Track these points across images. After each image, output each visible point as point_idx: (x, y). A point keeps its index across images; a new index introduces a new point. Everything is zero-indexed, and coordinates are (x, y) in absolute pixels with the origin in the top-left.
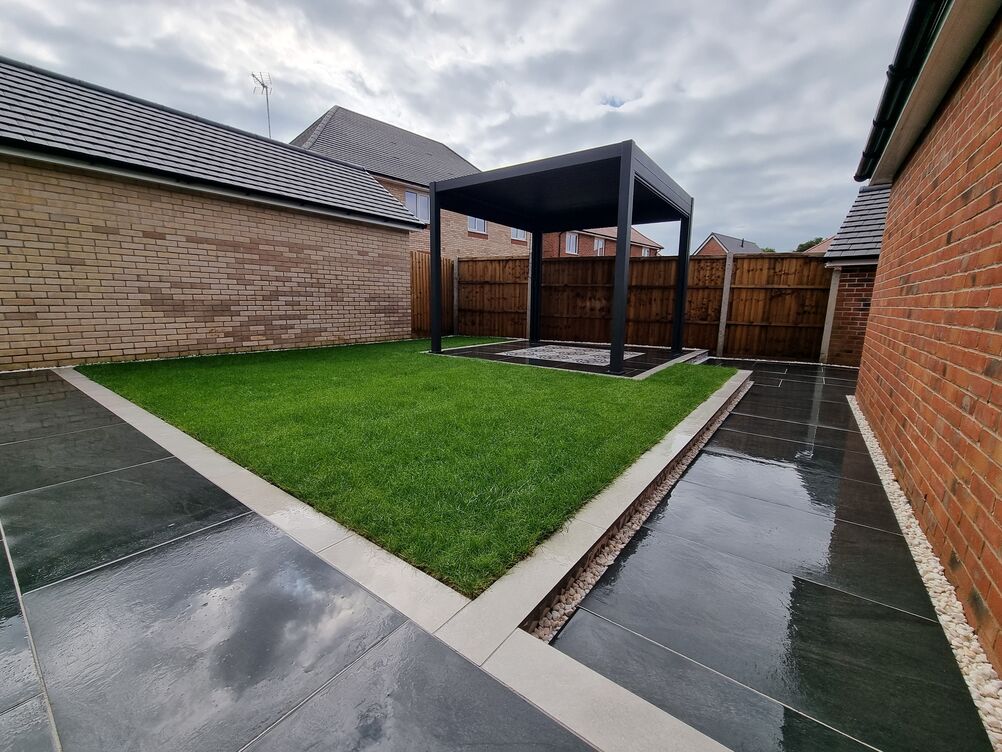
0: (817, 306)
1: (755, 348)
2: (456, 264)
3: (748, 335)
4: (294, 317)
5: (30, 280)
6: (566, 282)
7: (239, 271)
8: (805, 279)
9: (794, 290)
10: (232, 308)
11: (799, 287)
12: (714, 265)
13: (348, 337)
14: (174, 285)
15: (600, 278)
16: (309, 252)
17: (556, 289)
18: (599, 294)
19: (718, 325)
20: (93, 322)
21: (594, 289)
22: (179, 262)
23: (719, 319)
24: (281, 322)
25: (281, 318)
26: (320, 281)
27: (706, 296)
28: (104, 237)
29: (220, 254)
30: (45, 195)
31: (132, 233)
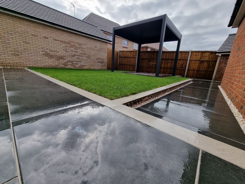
0: (213, 65)
1: (195, 76)
2: (119, 52)
3: (193, 72)
4: (78, 62)
5: (17, 46)
6: (146, 57)
7: (66, 49)
8: (210, 58)
9: (207, 61)
10: (64, 58)
11: (209, 60)
12: (186, 53)
13: (91, 68)
14: (50, 51)
15: (155, 57)
16: (83, 45)
17: (144, 59)
18: (155, 61)
19: (185, 70)
20: (32, 58)
21: (154, 59)
22: (51, 45)
23: (186, 68)
24: (75, 62)
25: (75, 61)
26: (85, 53)
27: (183, 62)
28: (34, 37)
29: (61, 44)
30: (21, 25)
31: (40, 37)
